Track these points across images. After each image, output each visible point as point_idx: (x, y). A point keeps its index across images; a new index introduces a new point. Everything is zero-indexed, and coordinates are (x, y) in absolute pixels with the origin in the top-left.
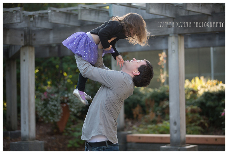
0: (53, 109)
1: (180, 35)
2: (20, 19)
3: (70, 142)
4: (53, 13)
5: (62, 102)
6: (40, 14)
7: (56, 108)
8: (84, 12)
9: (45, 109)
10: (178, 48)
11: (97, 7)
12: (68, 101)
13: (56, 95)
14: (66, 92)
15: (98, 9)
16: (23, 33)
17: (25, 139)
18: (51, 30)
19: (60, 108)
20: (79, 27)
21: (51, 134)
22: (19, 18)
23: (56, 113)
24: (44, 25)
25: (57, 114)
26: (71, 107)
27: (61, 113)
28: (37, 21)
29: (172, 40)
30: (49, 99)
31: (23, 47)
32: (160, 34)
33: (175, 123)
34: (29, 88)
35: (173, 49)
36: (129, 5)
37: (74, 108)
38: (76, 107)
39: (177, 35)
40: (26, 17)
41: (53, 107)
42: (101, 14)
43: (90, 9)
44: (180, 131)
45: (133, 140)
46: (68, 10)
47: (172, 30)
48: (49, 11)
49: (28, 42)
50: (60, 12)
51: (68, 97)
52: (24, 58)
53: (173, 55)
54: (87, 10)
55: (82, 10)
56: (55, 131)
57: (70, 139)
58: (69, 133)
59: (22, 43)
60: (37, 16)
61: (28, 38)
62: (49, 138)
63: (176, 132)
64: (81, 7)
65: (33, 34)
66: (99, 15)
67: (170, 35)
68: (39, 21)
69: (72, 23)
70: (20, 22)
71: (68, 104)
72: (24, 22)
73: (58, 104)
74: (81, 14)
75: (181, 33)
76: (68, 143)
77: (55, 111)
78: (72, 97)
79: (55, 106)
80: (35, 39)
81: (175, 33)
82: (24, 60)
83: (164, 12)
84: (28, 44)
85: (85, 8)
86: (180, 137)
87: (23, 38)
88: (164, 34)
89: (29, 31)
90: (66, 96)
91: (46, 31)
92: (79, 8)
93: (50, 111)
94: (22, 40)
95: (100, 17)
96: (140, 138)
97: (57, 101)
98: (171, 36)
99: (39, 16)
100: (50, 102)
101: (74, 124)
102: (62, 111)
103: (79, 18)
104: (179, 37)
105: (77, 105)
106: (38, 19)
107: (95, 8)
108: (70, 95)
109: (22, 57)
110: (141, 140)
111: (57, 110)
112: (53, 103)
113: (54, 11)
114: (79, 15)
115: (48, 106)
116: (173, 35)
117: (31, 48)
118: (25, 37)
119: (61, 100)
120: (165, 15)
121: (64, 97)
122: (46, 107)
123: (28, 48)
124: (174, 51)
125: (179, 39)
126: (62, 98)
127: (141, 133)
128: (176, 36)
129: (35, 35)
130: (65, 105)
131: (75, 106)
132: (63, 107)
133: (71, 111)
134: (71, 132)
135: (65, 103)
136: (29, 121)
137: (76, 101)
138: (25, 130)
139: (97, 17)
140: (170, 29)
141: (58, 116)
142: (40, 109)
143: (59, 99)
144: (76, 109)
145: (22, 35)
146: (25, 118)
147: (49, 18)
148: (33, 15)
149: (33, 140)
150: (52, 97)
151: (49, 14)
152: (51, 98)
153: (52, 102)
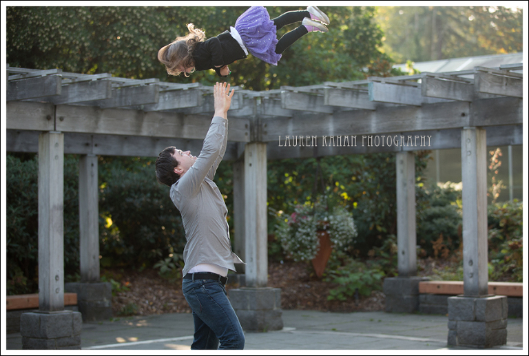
0: (305, 240)
1: (479, 128)
2: (239, 104)
3: (332, 292)
4: (289, 94)
5: (320, 230)
6: (271, 94)
7: (309, 238)
8: (334, 94)
9: (293, 241)
10: (476, 148)
11: (355, 85)
12: (328, 228)
13: (310, 219)
14: (326, 213)
15: (356, 88)
16: (248, 123)
17: (251, 284)
18: (290, 118)
19: (315, 238)
20: (331, 114)
21: (306, 280)
22: (237, 103)
23: (309, 247)
24: (277, 112)
25: (311, 248)
26: (334, 237)
27: (318, 247)
28: (266, 105)
29: (467, 135)
30: (299, 224)
31: (248, 144)
32: (450, 127)
33: (471, 262)
34: (257, 205)
35: (468, 150)
36: (401, 83)
37: (337, 239)
38: (340, 238)
39: (474, 128)
40: (251, 99)
41: (304, 237)
42: (360, 96)
43: (343, 88)
44: (478, 274)
45: (428, 290)
46: (312, 90)
47: (467, 120)
48: (282, 92)
49: (256, 136)
50: (300, 92)
51: (328, 222)
52: (250, 162)
53: (469, 157)
54: (338, 89)
55: (329, 90)
56: (312, 275)
57: (332, 288)
58: (332, 279)
59: (247, 139)
60: (267, 98)
61: (256, 131)
62: (301, 285)
63: (472, 275)
64: (329, 86)
65: (264, 125)
66: (357, 98)
67: (465, 128)
68: (271, 105)
69: (318, 110)
70: (239, 109)
71: (329, 232)
72: (246, 108)
73: (313, 232)
74: (329, 96)
75: (479, 125)
76: (329, 294)
77: (306, 243)
78: (336, 222)
79: (308, 234)
80: (266, 133)
81: (471, 126)
82: (251, 165)
83: (452, 94)
84: (256, 141)
85: (335, 87)
86: (478, 283)
87: (249, 132)
88: (455, 126)
89: (258, 121)
90: (326, 219)
91: (283, 120)
92: (326, 88)
93: (300, 243)
94: (246, 134)
95: (360, 100)
96: (438, 286)
97: (310, 227)
98: (466, 130)
99: (270, 98)
100: (300, 230)
101: (342, 265)
102: (318, 243)
103: (326, 103)
104: (478, 131)
105: (343, 234)
106: (269, 103)
107: (351, 87)
108: (331, 217)
109: (248, 160)
110: (441, 291)
111: (311, 241)
112: (304, 231)
113: (291, 91)
114: (326, 98)
115: (297, 234)
116: (469, 128)
117: (260, 146)
118: (252, 129)
119: (317, 226)
120: (453, 98)
121: (322, 221)
122: (293, 236)
123: (255, 145)
124: (470, 152)
125: (478, 135)
126: (319, 223)
127: (444, 279)
128: (472, 130)
129: (266, 126)
130: (323, 234)
131: (340, 235)
132: (319, 237)
133: (333, 244)
134: (334, 276)
135: (324, 231)
136: (258, 258)
137: (341, 228)
138: (251, 271)
139: (355, 100)
140: (464, 118)
141: (313, 251)
142: (285, 240)
143: (315, 223)
144: (341, 240)
145: (246, 126)
146: (251, 253)
147: (283, 102)
148: (261, 97)
149: (264, 286)
150: (304, 221)
151: (283, 96)
152: (302, 223)
153: (303, 228)
